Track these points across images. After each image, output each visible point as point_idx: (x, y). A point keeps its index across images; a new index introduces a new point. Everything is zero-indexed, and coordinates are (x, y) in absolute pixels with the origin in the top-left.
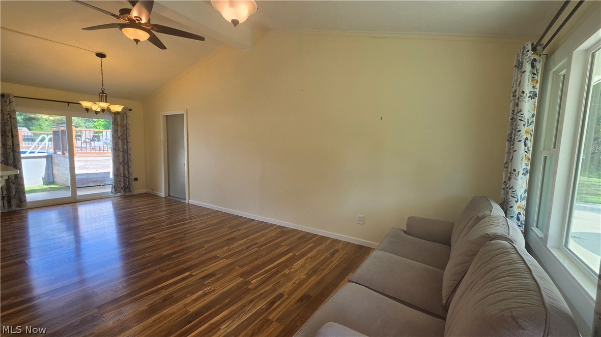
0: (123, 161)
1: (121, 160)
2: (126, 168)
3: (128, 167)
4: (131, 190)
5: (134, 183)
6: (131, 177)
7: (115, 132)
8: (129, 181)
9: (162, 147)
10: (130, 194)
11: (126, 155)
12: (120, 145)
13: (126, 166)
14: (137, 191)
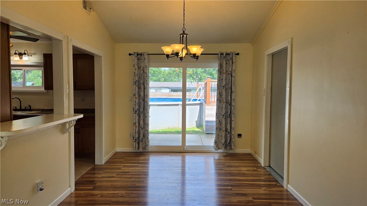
0: (226, 113)
1: (224, 112)
2: (229, 122)
3: (231, 121)
4: (233, 147)
5: (236, 139)
6: (233, 133)
7: (220, 80)
8: (231, 137)
9: (264, 98)
10: (231, 152)
11: (229, 107)
12: (224, 96)
13: (229, 119)
14: (239, 150)
